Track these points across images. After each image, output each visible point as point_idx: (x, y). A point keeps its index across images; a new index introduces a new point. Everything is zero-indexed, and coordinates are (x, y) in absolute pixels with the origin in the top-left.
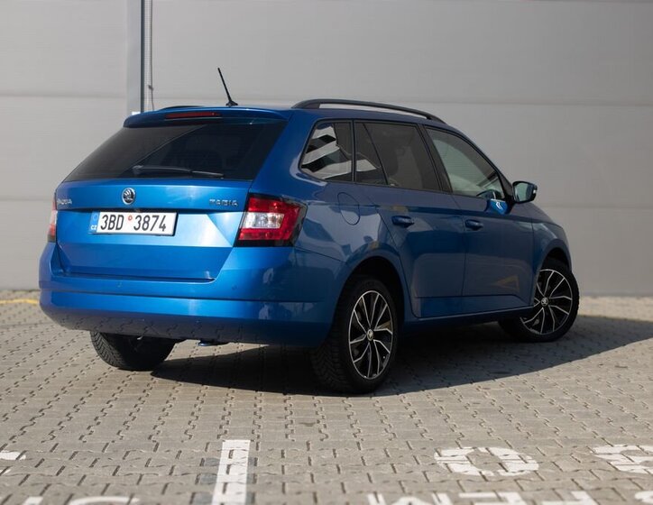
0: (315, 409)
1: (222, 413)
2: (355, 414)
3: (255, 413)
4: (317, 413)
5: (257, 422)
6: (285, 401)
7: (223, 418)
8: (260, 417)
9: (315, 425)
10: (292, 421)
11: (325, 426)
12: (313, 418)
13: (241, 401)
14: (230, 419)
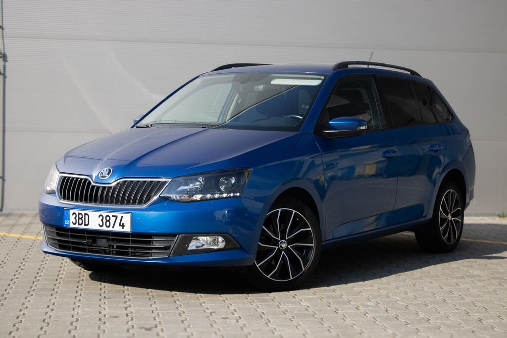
0: (153, 315)
1: (71, 319)
2: (188, 319)
3: (100, 320)
4: (154, 319)
5: (102, 327)
6: (126, 308)
7: (71, 324)
8: (105, 323)
9: (153, 329)
10: (133, 327)
11: (162, 330)
12: (151, 323)
13: (87, 309)
14: (78, 324)
